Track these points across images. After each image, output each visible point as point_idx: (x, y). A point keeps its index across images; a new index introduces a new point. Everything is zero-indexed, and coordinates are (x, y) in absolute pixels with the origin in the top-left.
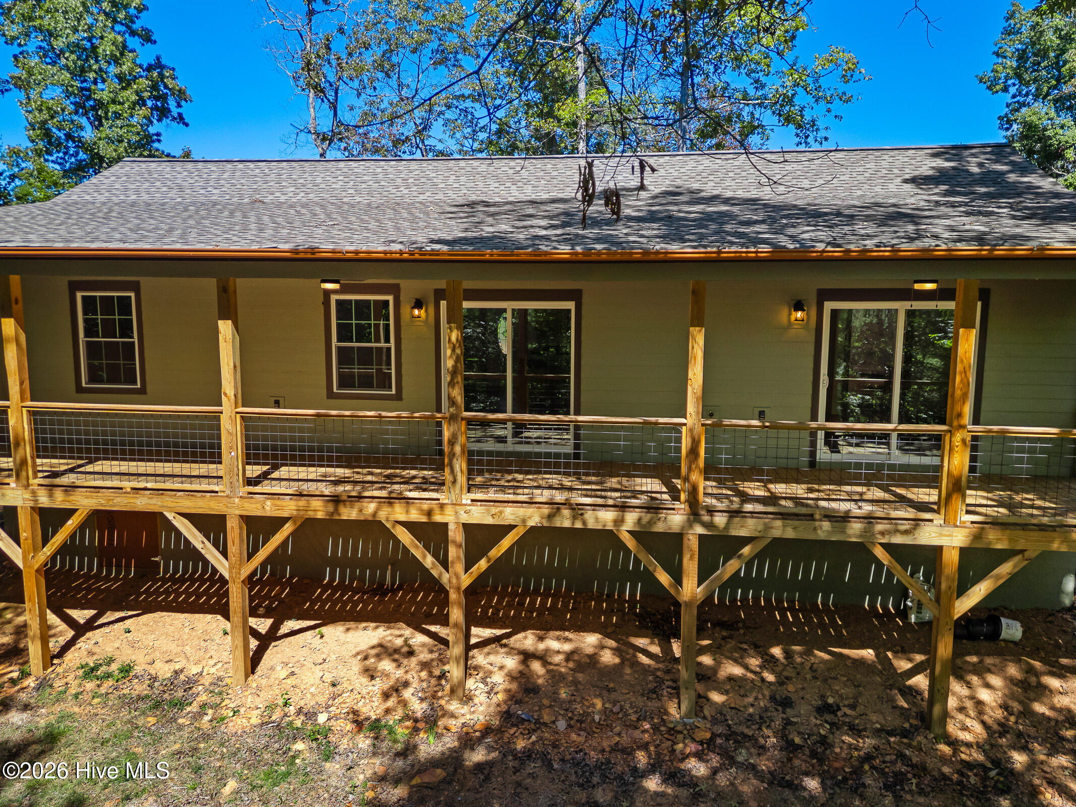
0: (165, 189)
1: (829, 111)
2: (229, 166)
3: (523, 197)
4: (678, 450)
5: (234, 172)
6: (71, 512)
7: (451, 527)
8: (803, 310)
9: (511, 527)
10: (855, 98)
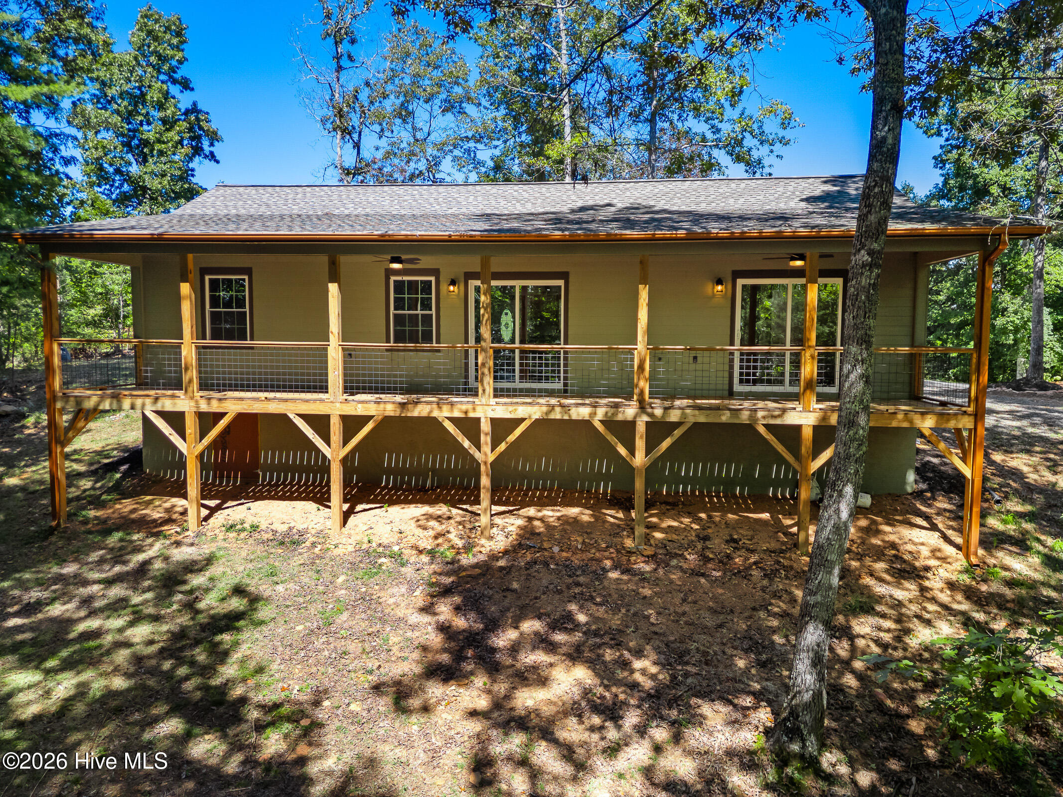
0: (256, 206)
1: (772, 151)
2: (300, 189)
3: (525, 211)
4: (632, 366)
5: (305, 194)
6: (223, 415)
7: (483, 420)
8: (722, 284)
9: (523, 420)
10: (792, 141)
